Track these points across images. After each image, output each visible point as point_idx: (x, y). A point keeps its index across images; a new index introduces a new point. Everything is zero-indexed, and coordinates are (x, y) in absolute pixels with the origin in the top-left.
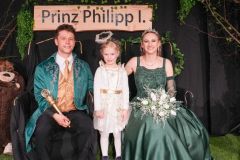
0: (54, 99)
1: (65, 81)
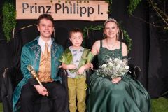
1: (45, 59)
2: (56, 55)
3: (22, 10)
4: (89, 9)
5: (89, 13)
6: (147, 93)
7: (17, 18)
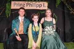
2: (25, 23)
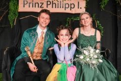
0: (31, 53)
3: (23, 5)
4: (71, 4)
5: (71, 8)
6: (116, 72)
7: (19, 11)
